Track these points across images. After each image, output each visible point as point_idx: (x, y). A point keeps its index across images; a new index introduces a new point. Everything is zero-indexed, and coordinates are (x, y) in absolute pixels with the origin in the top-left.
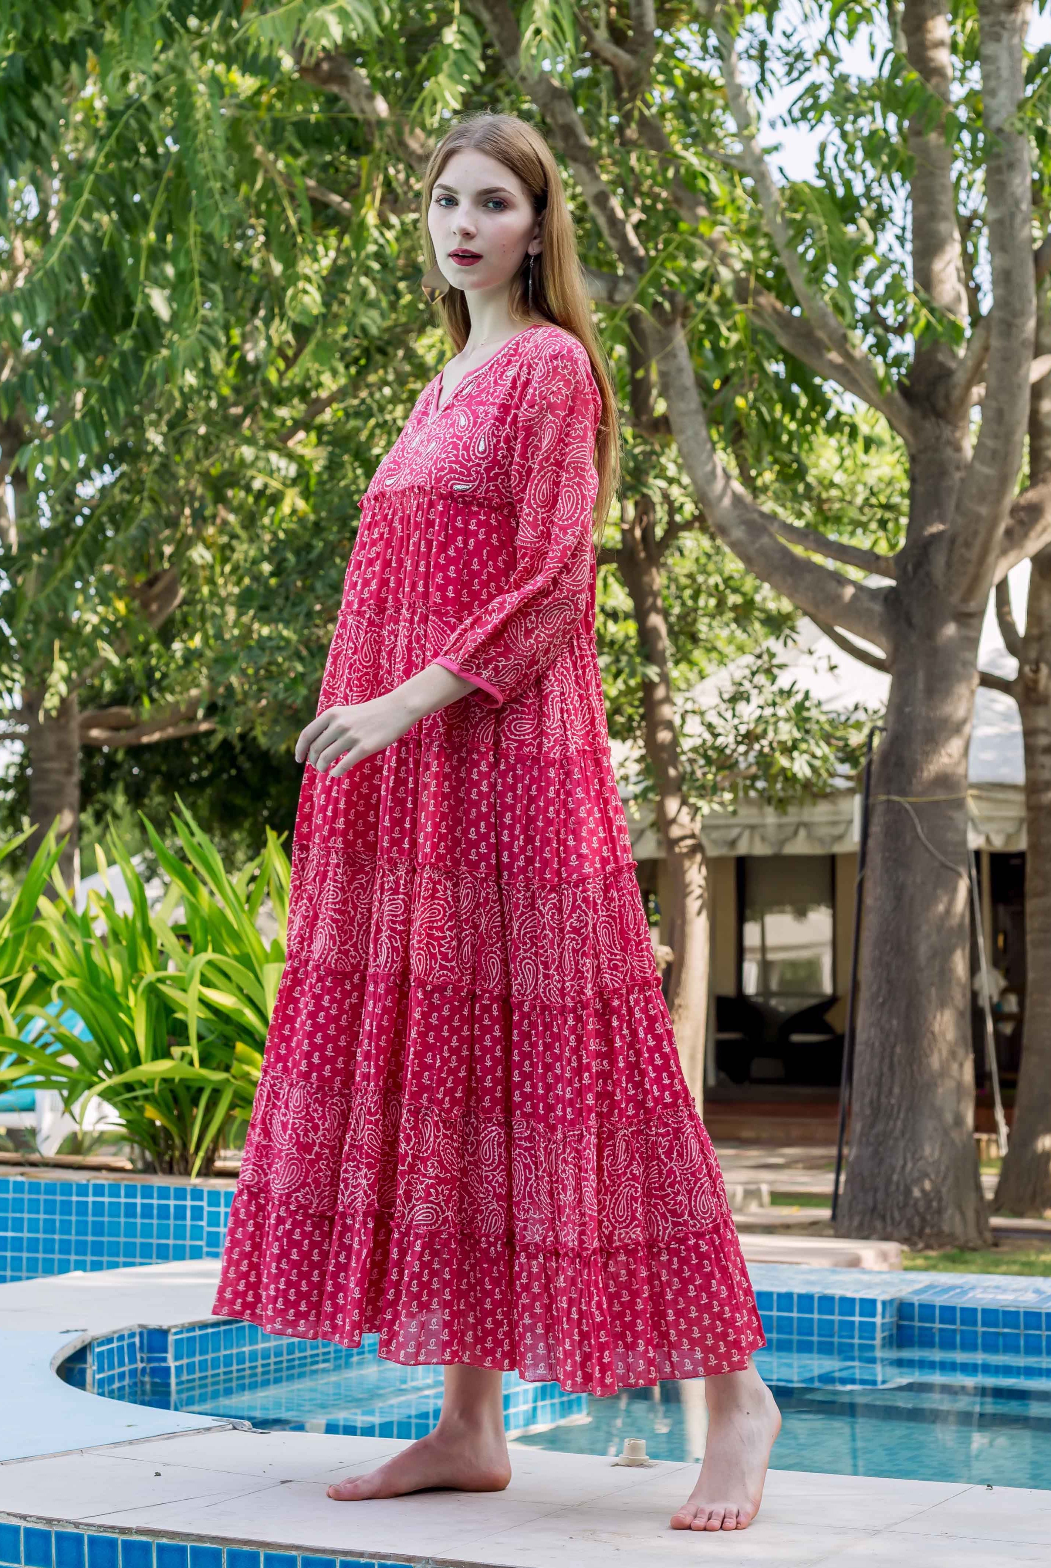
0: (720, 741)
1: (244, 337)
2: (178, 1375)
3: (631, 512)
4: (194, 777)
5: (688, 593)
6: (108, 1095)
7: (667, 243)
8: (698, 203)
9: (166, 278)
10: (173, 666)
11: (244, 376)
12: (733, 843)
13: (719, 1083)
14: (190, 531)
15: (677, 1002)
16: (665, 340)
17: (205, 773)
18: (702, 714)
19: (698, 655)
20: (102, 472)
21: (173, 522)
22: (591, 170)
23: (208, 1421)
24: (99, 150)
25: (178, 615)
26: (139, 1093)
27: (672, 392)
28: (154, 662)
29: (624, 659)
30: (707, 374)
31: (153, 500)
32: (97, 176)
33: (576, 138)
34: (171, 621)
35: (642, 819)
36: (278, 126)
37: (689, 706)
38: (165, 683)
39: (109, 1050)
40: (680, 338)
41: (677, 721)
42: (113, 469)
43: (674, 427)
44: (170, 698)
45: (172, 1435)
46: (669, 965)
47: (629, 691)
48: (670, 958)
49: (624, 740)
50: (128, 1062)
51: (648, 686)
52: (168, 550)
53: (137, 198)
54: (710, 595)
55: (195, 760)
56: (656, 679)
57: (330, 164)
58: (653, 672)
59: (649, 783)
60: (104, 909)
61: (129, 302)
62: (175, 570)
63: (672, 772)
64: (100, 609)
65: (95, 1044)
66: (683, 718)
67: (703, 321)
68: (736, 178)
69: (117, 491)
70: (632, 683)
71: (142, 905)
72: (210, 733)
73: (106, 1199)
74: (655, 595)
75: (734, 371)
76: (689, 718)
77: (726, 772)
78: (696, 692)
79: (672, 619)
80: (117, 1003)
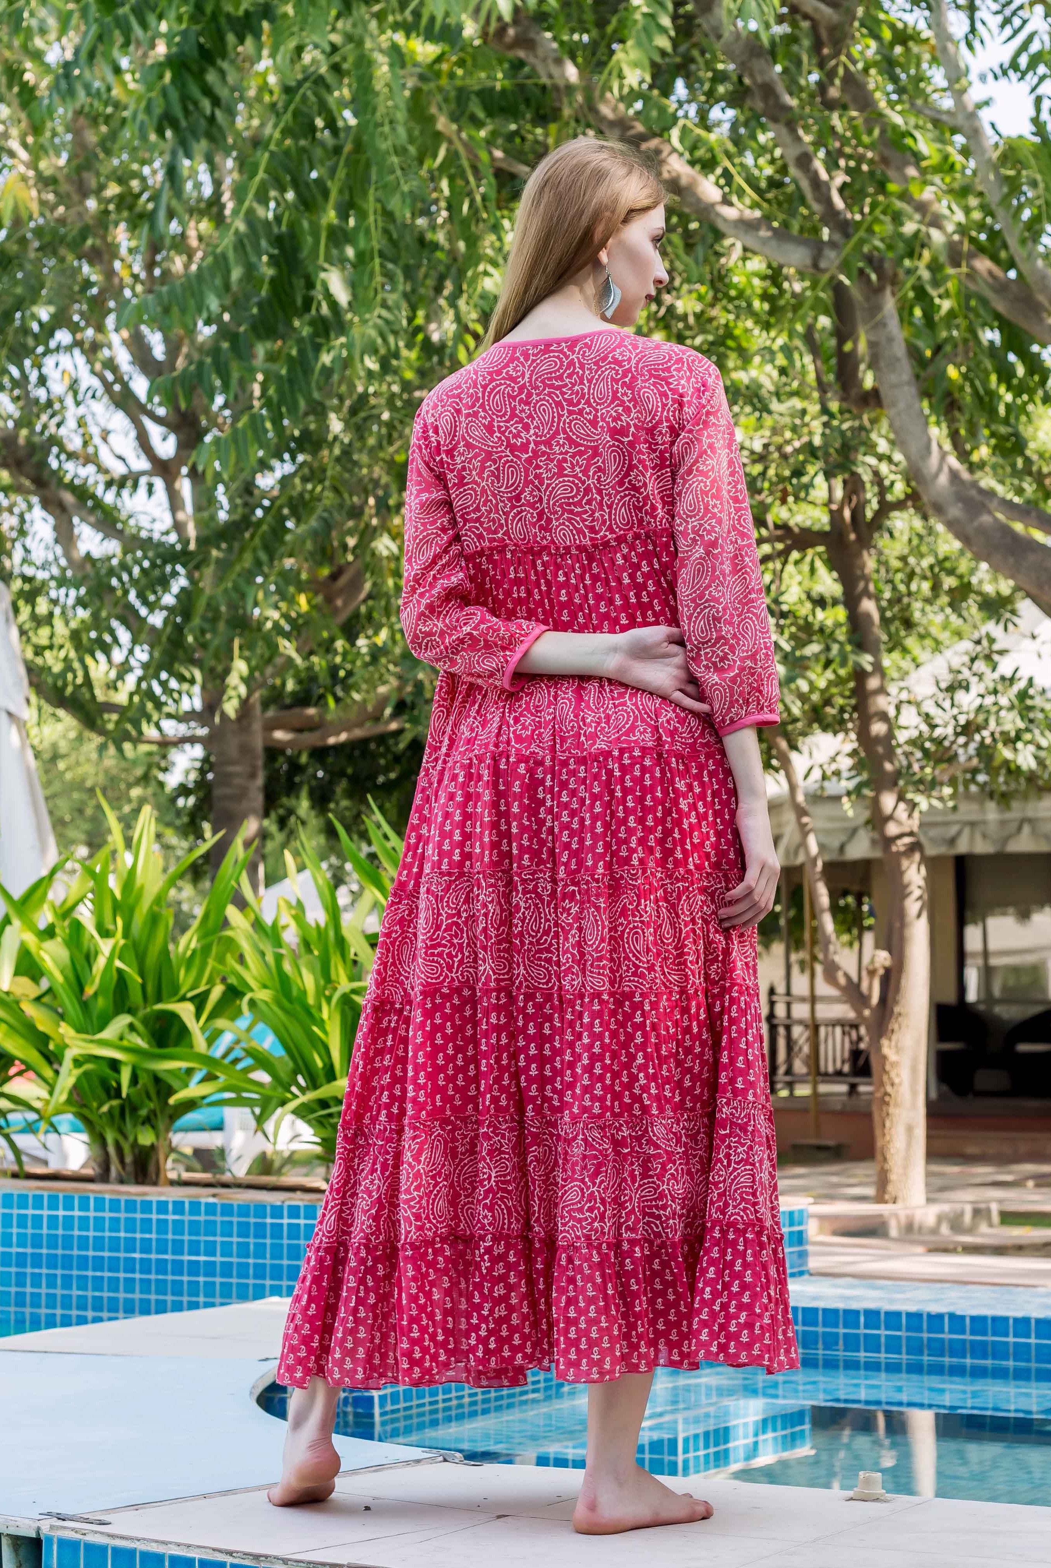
0: (938, 732)
1: (428, 319)
2: (382, 1406)
3: (839, 493)
4: (381, 779)
5: (899, 576)
6: (301, 1112)
7: (873, 206)
8: (907, 163)
9: (347, 260)
10: (359, 663)
11: (429, 358)
12: (952, 841)
13: (941, 1096)
14: (375, 522)
15: (897, 1009)
16: (875, 309)
17: (393, 776)
18: (918, 705)
19: (911, 642)
20: (283, 461)
21: (356, 513)
22: (793, 130)
23: (417, 1453)
24: (275, 126)
25: (363, 609)
26: (333, 1110)
27: (882, 364)
28: (338, 659)
29: (835, 648)
30: (920, 344)
31: (336, 490)
32: (272, 154)
33: (777, 97)
34: (356, 615)
35: (856, 816)
36: (462, 95)
37: (904, 696)
38: (351, 681)
39: (302, 1065)
40: (890, 304)
41: (892, 712)
42: (293, 459)
43: (886, 401)
44: (356, 696)
45: (380, 1467)
46: (888, 971)
47: (839, 681)
48: (888, 963)
49: (835, 733)
50: (322, 1078)
51: (860, 675)
52: (351, 542)
53: (314, 175)
54: (925, 578)
55: (382, 762)
56: (869, 668)
57: (517, 133)
58: (866, 660)
59: (865, 776)
60: (296, 918)
61: (310, 285)
62: (359, 564)
63: (888, 767)
64: (283, 605)
65: (287, 1058)
66: (898, 708)
67: (914, 288)
68: (947, 135)
69: (297, 481)
70: (842, 672)
71: (334, 912)
72: (400, 732)
73: (302, 1222)
74: (867, 579)
75: (946, 340)
76: (905, 709)
77: (944, 766)
78: (911, 681)
79: (884, 604)
80: (310, 1015)
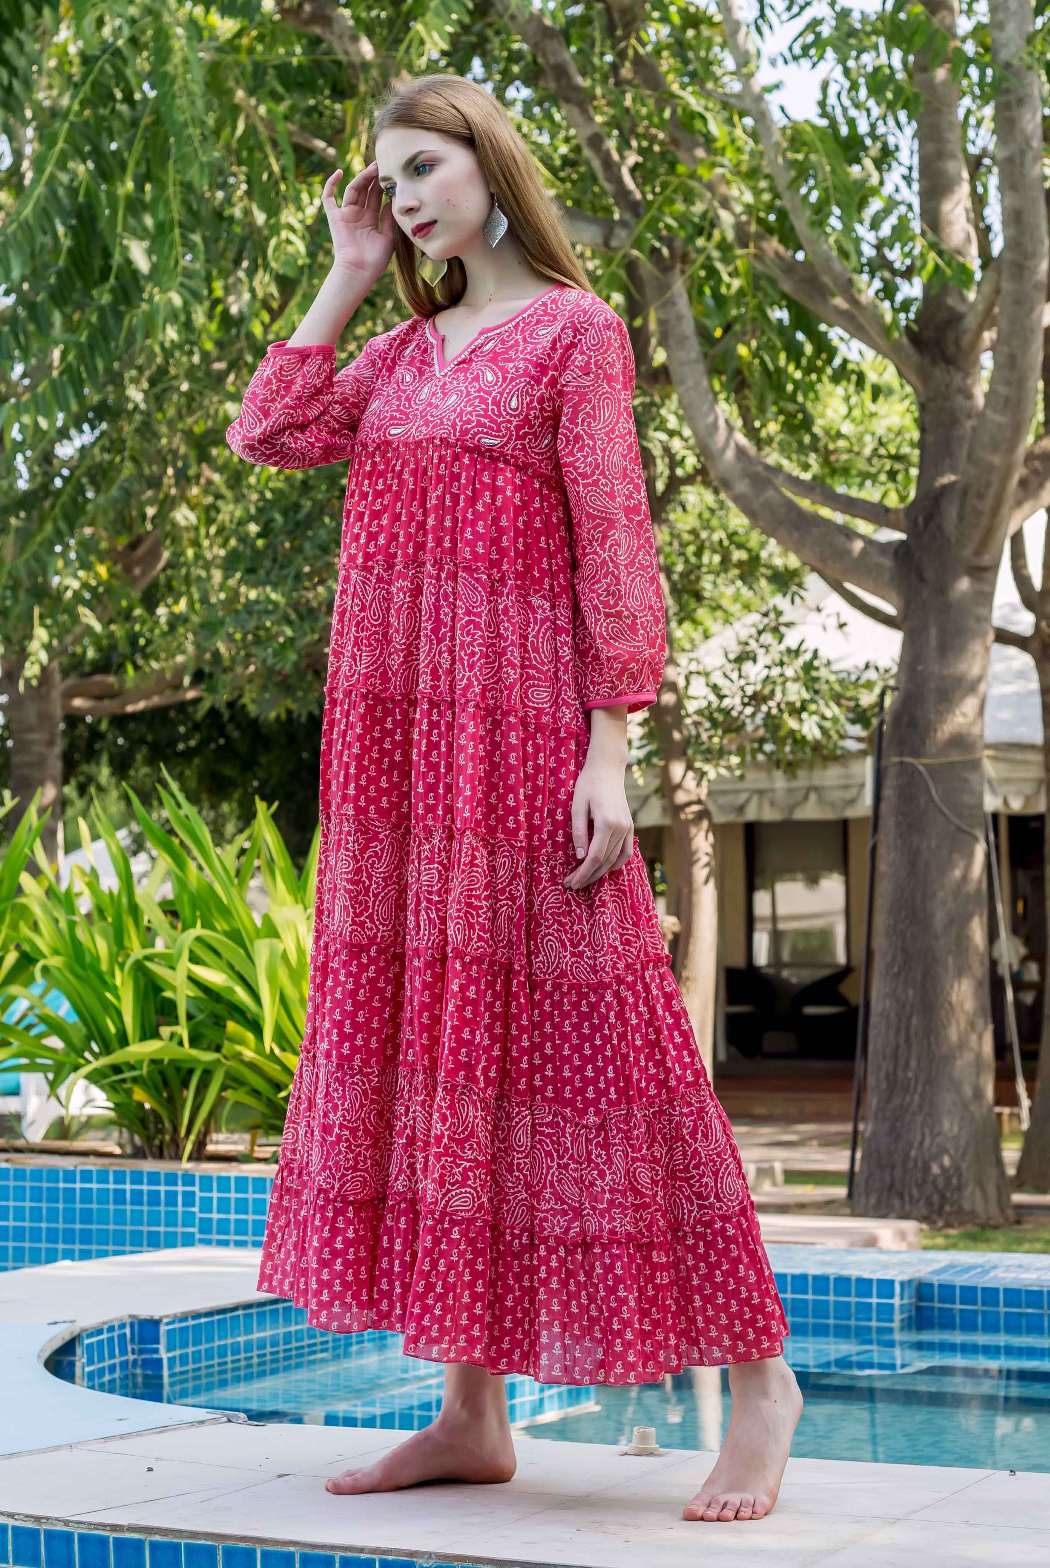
0: (726, 702)
1: (227, 290)
2: (171, 1367)
4: (181, 746)
5: (691, 549)
6: (94, 1078)
7: (665, 186)
8: (696, 145)
9: (145, 229)
10: (157, 632)
11: (228, 330)
12: (741, 809)
13: (729, 1056)
14: (173, 491)
15: (685, 974)
16: (664, 287)
17: (192, 743)
18: (707, 675)
19: (702, 613)
20: (81, 431)
21: (155, 483)
22: (585, 111)
23: (202, 1414)
24: (73, 97)
25: (162, 578)
26: (127, 1075)
27: (671, 342)
28: (137, 627)
30: (708, 323)
31: (134, 460)
32: (72, 124)
33: (569, 78)
34: (155, 585)
35: (647, 784)
36: (259, 69)
37: (693, 667)
38: (149, 650)
39: (96, 1032)
40: (679, 285)
41: (681, 683)
42: (93, 428)
43: (675, 377)
44: (155, 665)
45: (164, 1429)
46: (676, 936)
48: (677, 928)
50: (115, 1043)
52: (151, 511)
53: (114, 146)
54: (715, 551)
55: (182, 729)
57: (314, 109)
59: (652, 747)
60: (89, 885)
61: (107, 255)
62: (158, 532)
63: (676, 735)
64: (81, 573)
65: (80, 1025)
66: (687, 679)
67: (703, 267)
68: (736, 118)
69: (96, 450)
71: (127, 879)
72: (197, 701)
73: (94, 1186)
75: (736, 319)
76: (694, 680)
77: (732, 735)
78: (700, 653)
79: (675, 577)
80: (103, 982)
